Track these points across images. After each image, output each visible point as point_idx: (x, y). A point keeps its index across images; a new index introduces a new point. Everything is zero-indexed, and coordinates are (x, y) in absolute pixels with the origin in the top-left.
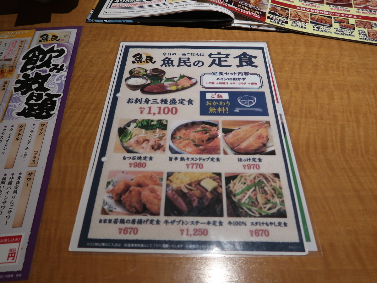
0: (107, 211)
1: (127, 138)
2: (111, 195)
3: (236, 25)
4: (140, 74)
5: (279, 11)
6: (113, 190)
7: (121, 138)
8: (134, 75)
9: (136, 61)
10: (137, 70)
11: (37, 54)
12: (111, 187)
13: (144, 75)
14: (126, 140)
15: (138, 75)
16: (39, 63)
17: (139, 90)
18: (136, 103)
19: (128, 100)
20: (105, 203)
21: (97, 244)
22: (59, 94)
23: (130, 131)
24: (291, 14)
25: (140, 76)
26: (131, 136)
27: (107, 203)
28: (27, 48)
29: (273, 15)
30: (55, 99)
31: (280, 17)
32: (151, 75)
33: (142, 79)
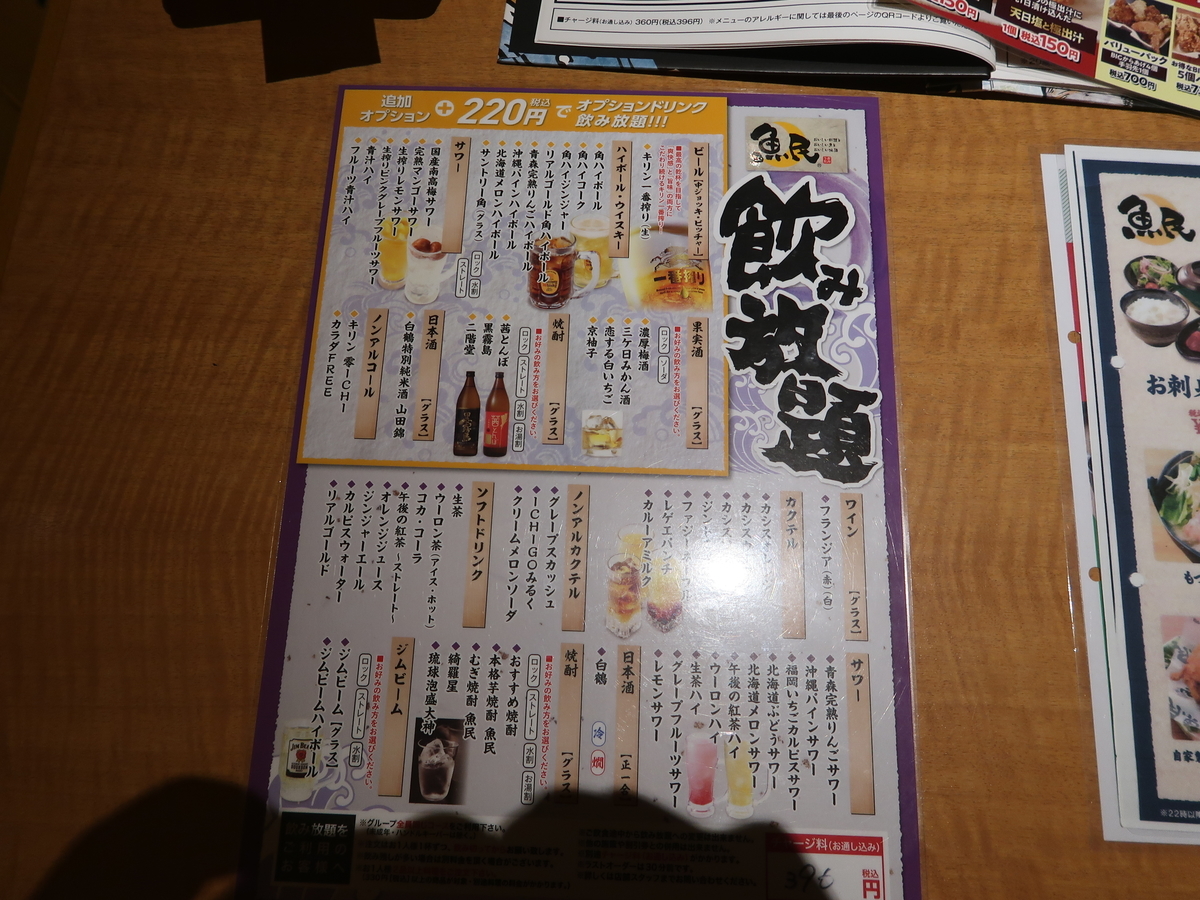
0: (1186, 729)
1: (1179, 515)
2: (1184, 687)
3: (998, 86)
4: (1160, 282)
5: (1139, 20)
6: (1185, 671)
7: (1164, 514)
8: (1143, 286)
9: (1135, 230)
10: (1147, 268)
11: (761, 217)
12: (1176, 664)
13: (1172, 288)
14: (1180, 521)
15: (1156, 287)
16: (778, 256)
17: (1173, 345)
18: (1175, 395)
19: (1149, 382)
20: (1176, 710)
21: (1184, 814)
22: (871, 390)
23: (1181, 492)
24: (1177, 34)
25: (1163, 292)
26: (1189, 506)
27: (1179, 708)
28: (721, 184)
29: (1119, 43)
30: (861, 409)
31: (1141, 51)
32: (1193, 288)
33: (1171, 303)
